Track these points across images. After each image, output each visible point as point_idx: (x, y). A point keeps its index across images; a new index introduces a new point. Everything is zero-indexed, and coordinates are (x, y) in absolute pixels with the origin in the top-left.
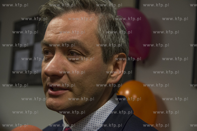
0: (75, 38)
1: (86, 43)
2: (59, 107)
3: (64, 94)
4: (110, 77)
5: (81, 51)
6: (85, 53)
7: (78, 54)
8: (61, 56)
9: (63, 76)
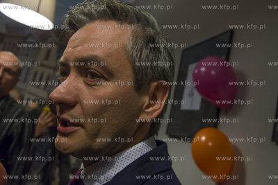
0: (94, 53)
2: (67, 149)
3: (74, 132)
4: (144, 112)
5: (102, 72)
6: (108, 75)
7: (100, 77)
8: (76, 77)
9: (75, 106)
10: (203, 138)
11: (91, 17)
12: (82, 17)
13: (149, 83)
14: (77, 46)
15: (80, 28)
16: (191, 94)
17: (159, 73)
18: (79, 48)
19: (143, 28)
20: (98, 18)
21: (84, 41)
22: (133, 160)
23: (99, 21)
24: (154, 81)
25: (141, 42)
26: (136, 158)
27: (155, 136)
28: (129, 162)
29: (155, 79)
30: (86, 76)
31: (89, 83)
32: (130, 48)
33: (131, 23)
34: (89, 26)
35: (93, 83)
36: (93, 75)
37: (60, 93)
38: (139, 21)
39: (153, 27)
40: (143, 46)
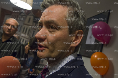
1: (58, 22)
5: (56, 27)
7: (55, 29)
9: (45, 40)
10: (96, 56)
11: (51, 3)
12: (48, 3)
13: (75, 31)
14: (46, 16)
15: (47, 8)
16: (91, 38)
17: (79, 27)
18: (46, 17)
19: (73, 8)
20: (55, 4)
21: (49, 14)
22: (68, 61)
23: (54, 5)
24: (77, 30)
25: (72, 14)
26: (70, 61)
27: (77, 52)
28: (67, 62)
29: (77, 29)
30: (49, 28)
31: (50, 31)
32: (67, 17)
33: (68, 6)
34: (50, 7)
35: (52, 31)
36: (52, 28)
37: (39, 35)
38: (71, 5)
39: (77, 7)
40: (73, 16)
